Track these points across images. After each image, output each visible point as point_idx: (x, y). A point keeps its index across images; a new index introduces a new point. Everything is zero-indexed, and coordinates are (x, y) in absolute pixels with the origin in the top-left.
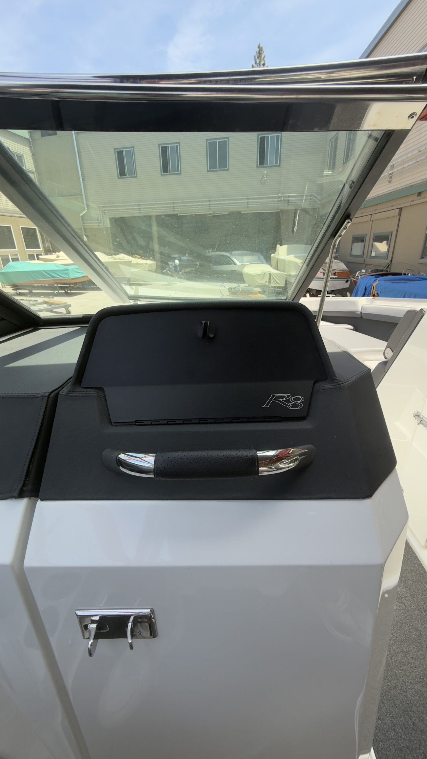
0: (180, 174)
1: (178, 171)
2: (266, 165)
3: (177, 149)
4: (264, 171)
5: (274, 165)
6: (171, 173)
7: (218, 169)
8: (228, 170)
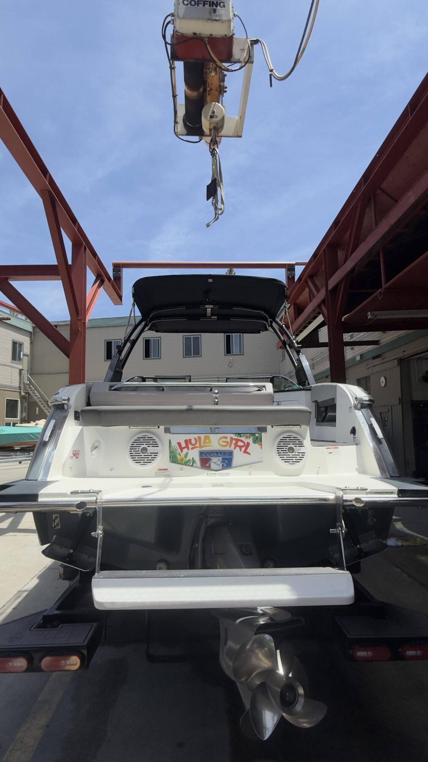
0: (160, 358)
1: (158, 357)
2: (232, 353)
3: (158, 341)
4: (230, 358)
5: (239, 354)
6: (152, 358)
7: (192, 356)
8: (201, 356)
